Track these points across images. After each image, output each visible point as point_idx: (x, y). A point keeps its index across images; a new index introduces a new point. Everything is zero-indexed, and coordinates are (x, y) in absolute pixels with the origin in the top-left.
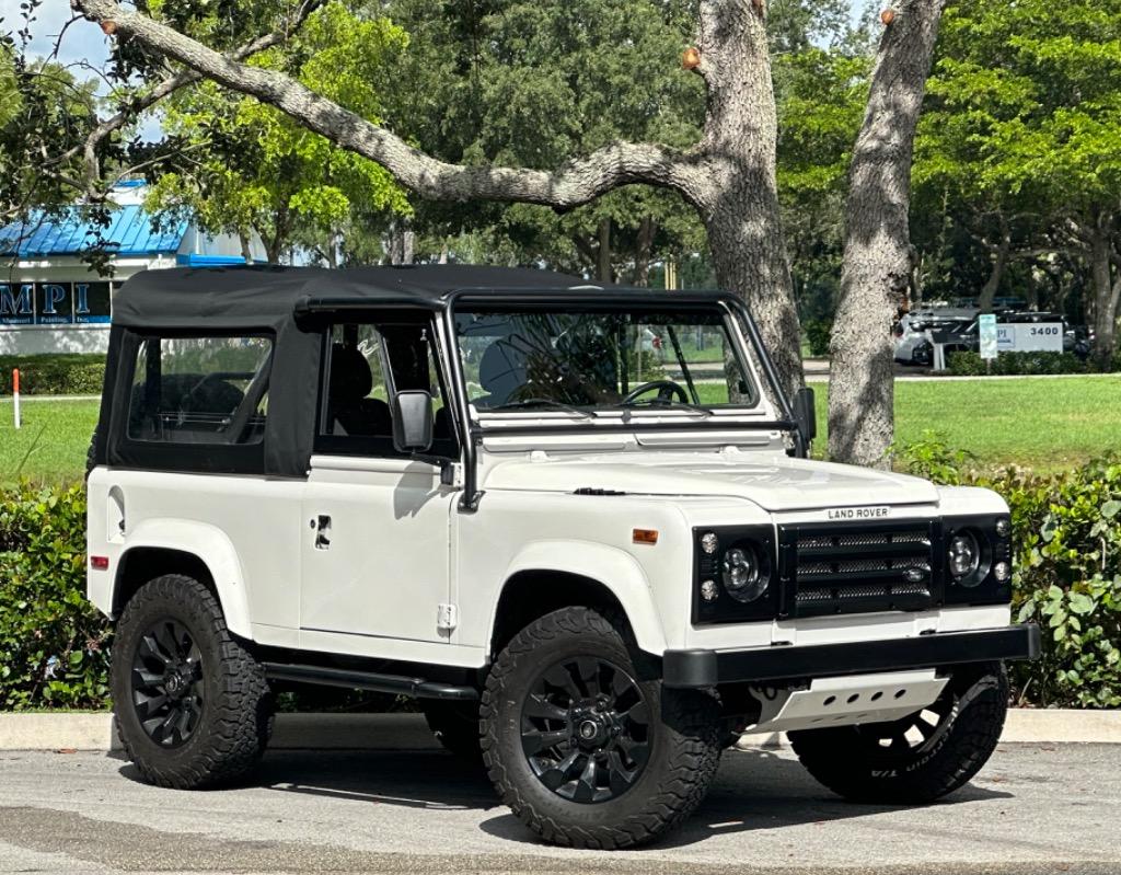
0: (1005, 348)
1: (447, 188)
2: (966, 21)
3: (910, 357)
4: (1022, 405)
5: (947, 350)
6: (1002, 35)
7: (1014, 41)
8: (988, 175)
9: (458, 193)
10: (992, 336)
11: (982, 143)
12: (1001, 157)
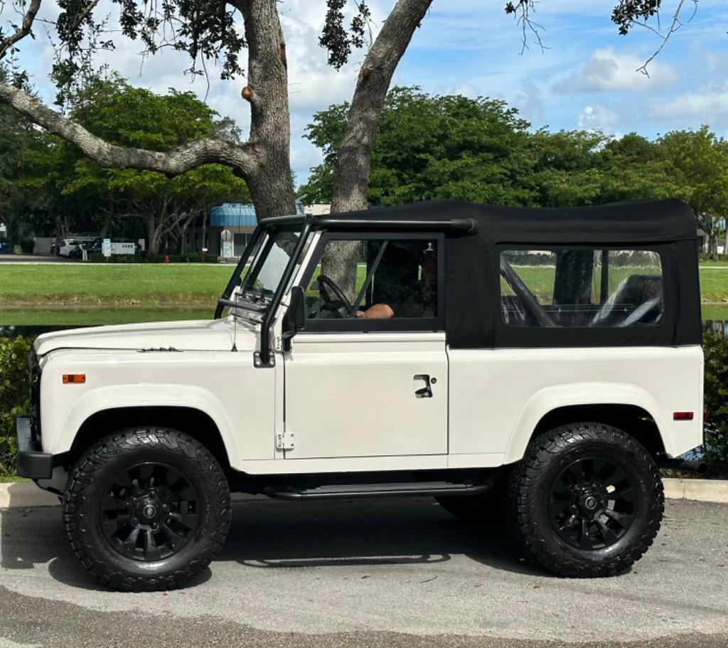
0: (113, 252)
1: (115, 160)
2: (101, 122)
3: (68, 255)
4: (133, 276)
5: (88, 253)
6: (115, 128)
7: (121, 131)
8: (111, 184)
9: (121, 163)
10: (108, 247)
11: (108, 171)
12: (116, 177)
